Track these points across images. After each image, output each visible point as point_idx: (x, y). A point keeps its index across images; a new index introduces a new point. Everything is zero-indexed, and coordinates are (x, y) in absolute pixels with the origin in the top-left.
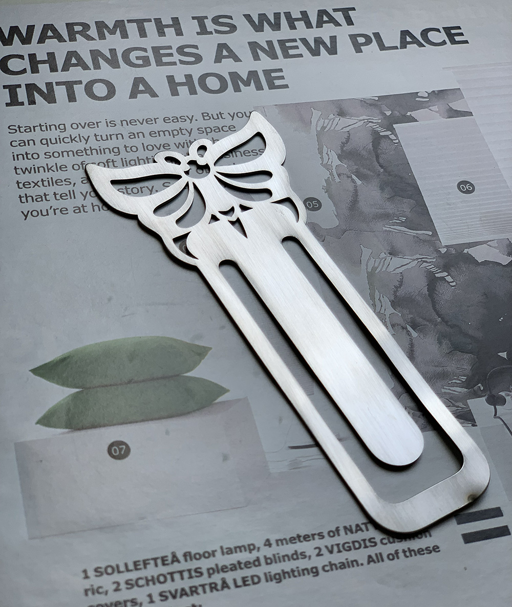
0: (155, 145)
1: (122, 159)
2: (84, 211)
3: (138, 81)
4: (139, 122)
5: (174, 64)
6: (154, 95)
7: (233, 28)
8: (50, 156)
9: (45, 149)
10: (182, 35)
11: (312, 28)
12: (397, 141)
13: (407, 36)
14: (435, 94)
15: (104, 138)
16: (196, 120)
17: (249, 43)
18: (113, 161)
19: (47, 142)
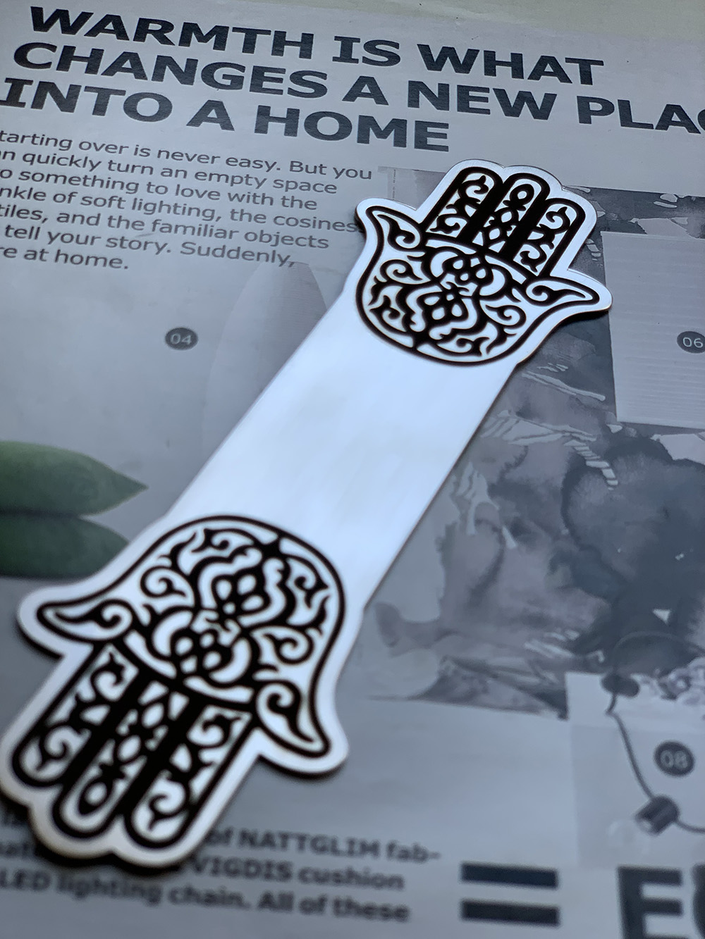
0: (197, 191)
1: (136, 199)
2: (41, 258)
3: (210, 105)
4: (188, 157)
5: (280, 92)
6: (227, 125)
7: (394, 59)
8: (28, 177)
9: (26, 166)
10: (309, 56)
11: (522, 77)
12: (599, 255)
13: (675, 114)
14: (692, 201)
15: (123, 167)
16: (279, 169)
17: (411, 83)
18: (120, 200)
19: (33, 158)
